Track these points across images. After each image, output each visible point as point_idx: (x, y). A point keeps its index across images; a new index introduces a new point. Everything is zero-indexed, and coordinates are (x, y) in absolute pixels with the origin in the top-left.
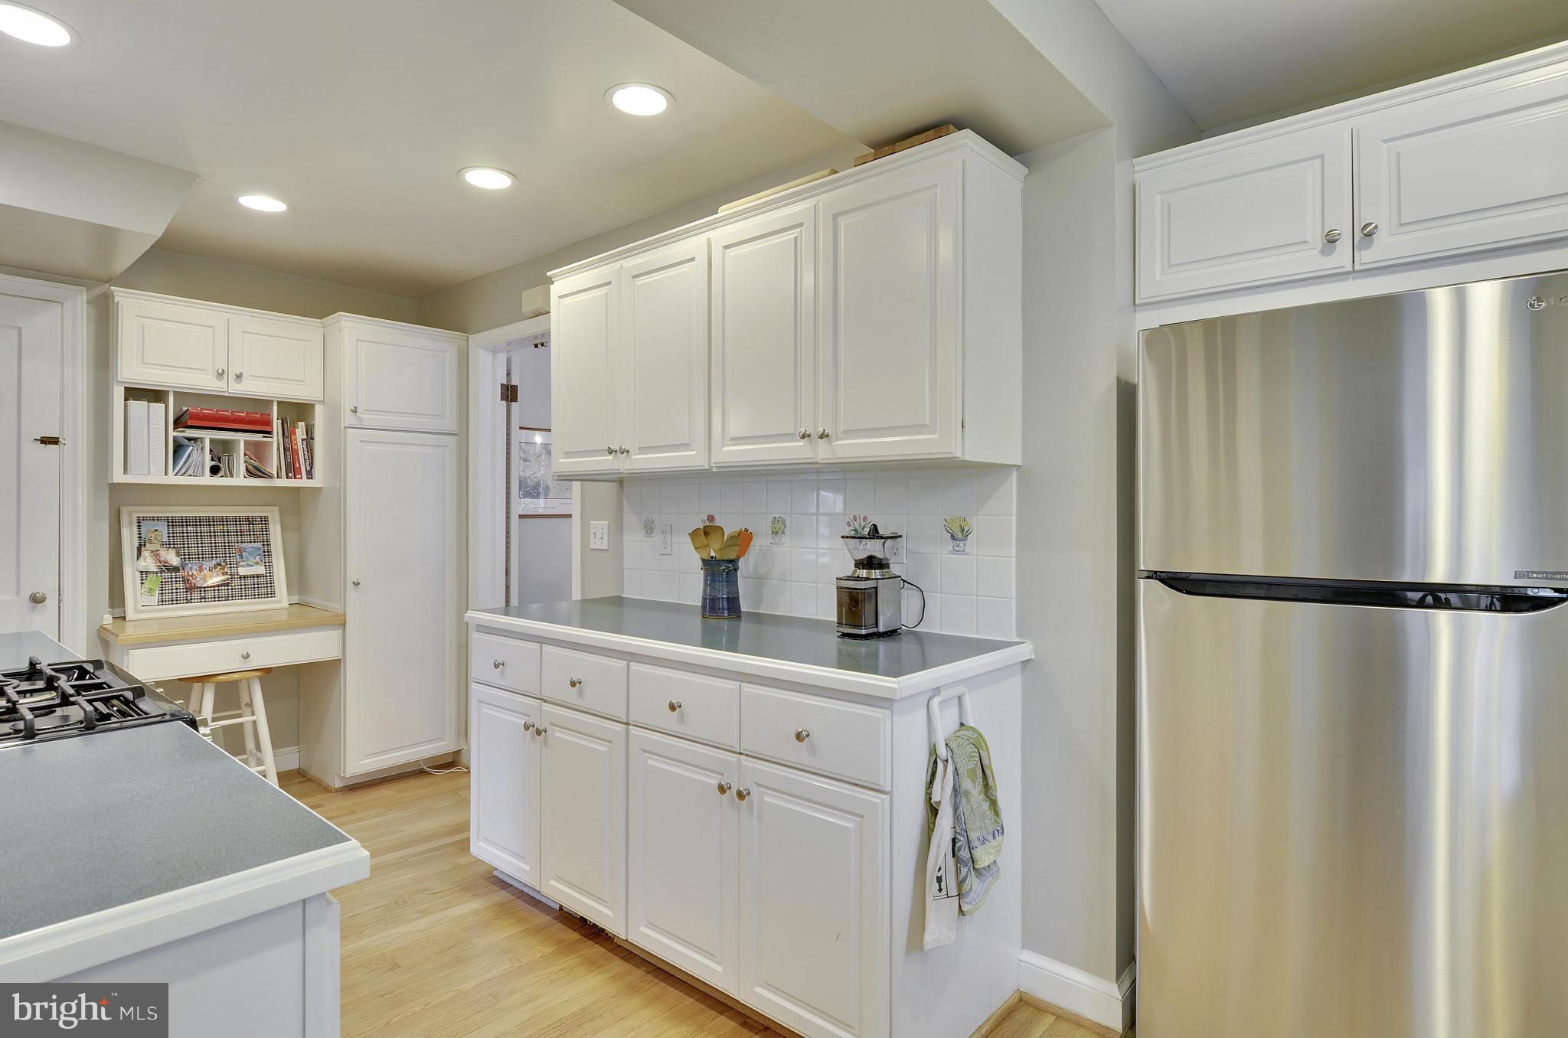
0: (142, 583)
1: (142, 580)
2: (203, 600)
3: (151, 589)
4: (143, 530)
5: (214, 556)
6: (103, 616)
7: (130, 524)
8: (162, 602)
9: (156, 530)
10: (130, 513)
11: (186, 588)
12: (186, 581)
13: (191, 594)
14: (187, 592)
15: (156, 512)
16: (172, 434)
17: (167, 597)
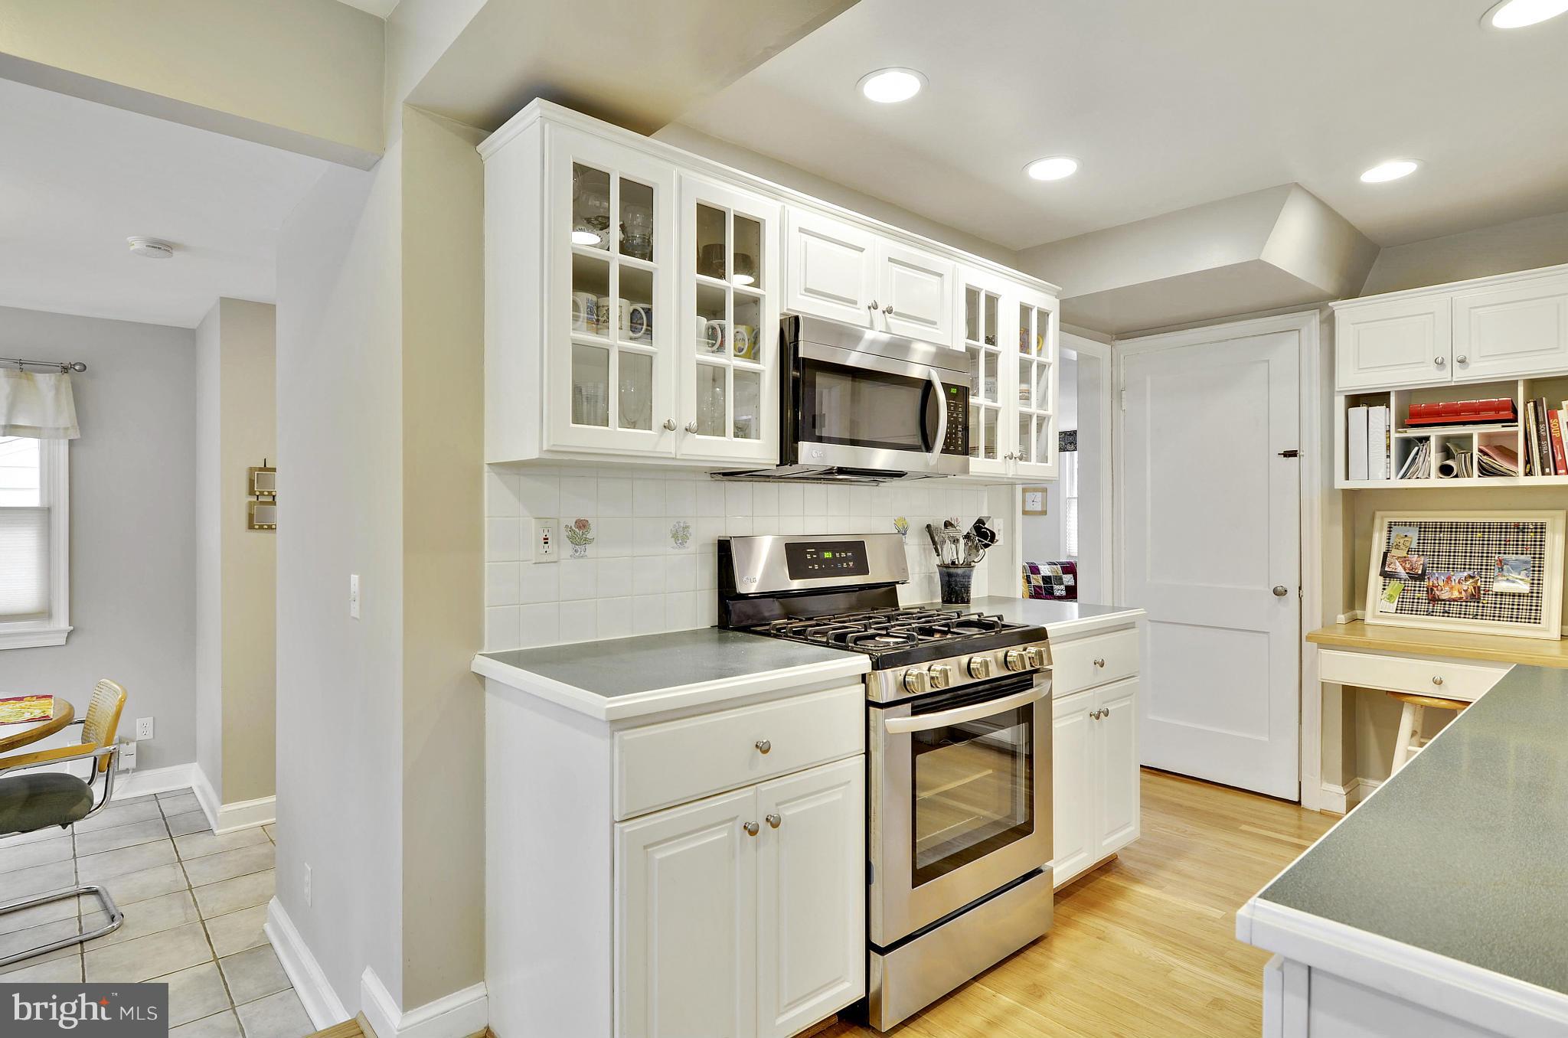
0: (1384, 589)
1: (1384, 585)
2: (1446, 615)
3: (1391, 596)
4: (1393, 534)
5: (1467, 567)
6: (1336, 616)
7: (1381, 530)
8: (1400, 610)
9: (1406, 536)
10: (1382, 518)
11: (1428, 599)
12: (1430, 590)
13: (1434, 606)
14: (1429, 603)
15: (1408, 517)
16: (1394, 435)
17: (1408, 606)
